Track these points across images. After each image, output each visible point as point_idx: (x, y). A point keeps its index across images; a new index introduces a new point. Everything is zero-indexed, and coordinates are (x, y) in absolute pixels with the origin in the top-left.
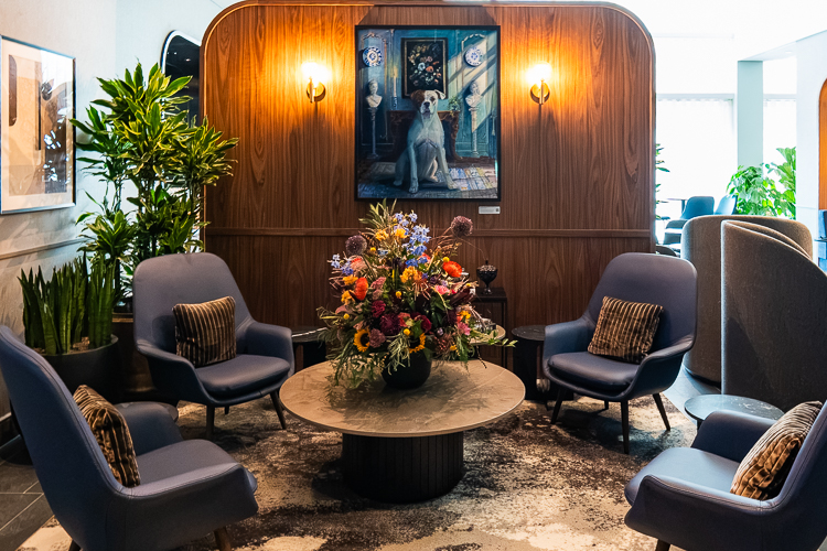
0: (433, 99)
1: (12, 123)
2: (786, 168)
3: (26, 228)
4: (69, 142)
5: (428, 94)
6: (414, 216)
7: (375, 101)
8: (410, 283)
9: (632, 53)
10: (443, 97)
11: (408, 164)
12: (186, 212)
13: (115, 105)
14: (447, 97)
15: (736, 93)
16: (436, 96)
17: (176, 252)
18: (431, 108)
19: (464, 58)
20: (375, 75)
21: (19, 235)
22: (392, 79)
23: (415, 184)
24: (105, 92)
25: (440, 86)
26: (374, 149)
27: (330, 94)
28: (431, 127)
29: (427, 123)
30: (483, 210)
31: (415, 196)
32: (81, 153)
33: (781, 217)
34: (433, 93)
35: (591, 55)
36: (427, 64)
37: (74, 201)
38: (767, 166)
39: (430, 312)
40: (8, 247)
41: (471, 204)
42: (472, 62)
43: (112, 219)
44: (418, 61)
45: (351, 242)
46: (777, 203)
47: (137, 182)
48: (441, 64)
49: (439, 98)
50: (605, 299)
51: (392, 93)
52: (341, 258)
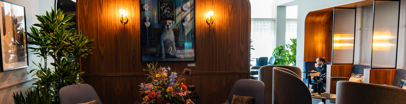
0: (170, 24)
1: (4, 34)
2: (293, 46)
3: (12, 76)
4: (25, 41)
5: (169, 22)
6: (169, 68)
7: (148, 24)
8: (170, 92)
9: (243, 7)
10: (174, 23)
11: (161, 48)
12: (75, 68)
13: (43, 26)
14: (175, 23)
15: (276, 18)
16: (171, 22)
17: (72, 84)
18: (169, 27)
19: (182, 8)
20: (147, 14)
21: (10, 79)
22: (154, 16)
23: (164, 56)
24: (39, 21)
25: (173, 19)
26: (148, 43)
27: (130, 21)
28: (169, 34)
29: (168, 33)
30: (189, 65)
31: (164, 60)
32: (30, 46)
33: (291, 65)
34: (170, 21)
35: (228, 8)
36: (168, 10)
37: (28, 65)
38: (287, 45)
39: (177, 102)
40: (6, 84)
41: (185, 63)
42: (185, 9)
43: (45, 71)
44: (164, 9)
45: (149, 78)
46: (290, 59)
47: (54, 57)
48: (173, 10)
49: (172, 23)
50: (234, 95)
51: (155, 21)
52: (144, 84)
